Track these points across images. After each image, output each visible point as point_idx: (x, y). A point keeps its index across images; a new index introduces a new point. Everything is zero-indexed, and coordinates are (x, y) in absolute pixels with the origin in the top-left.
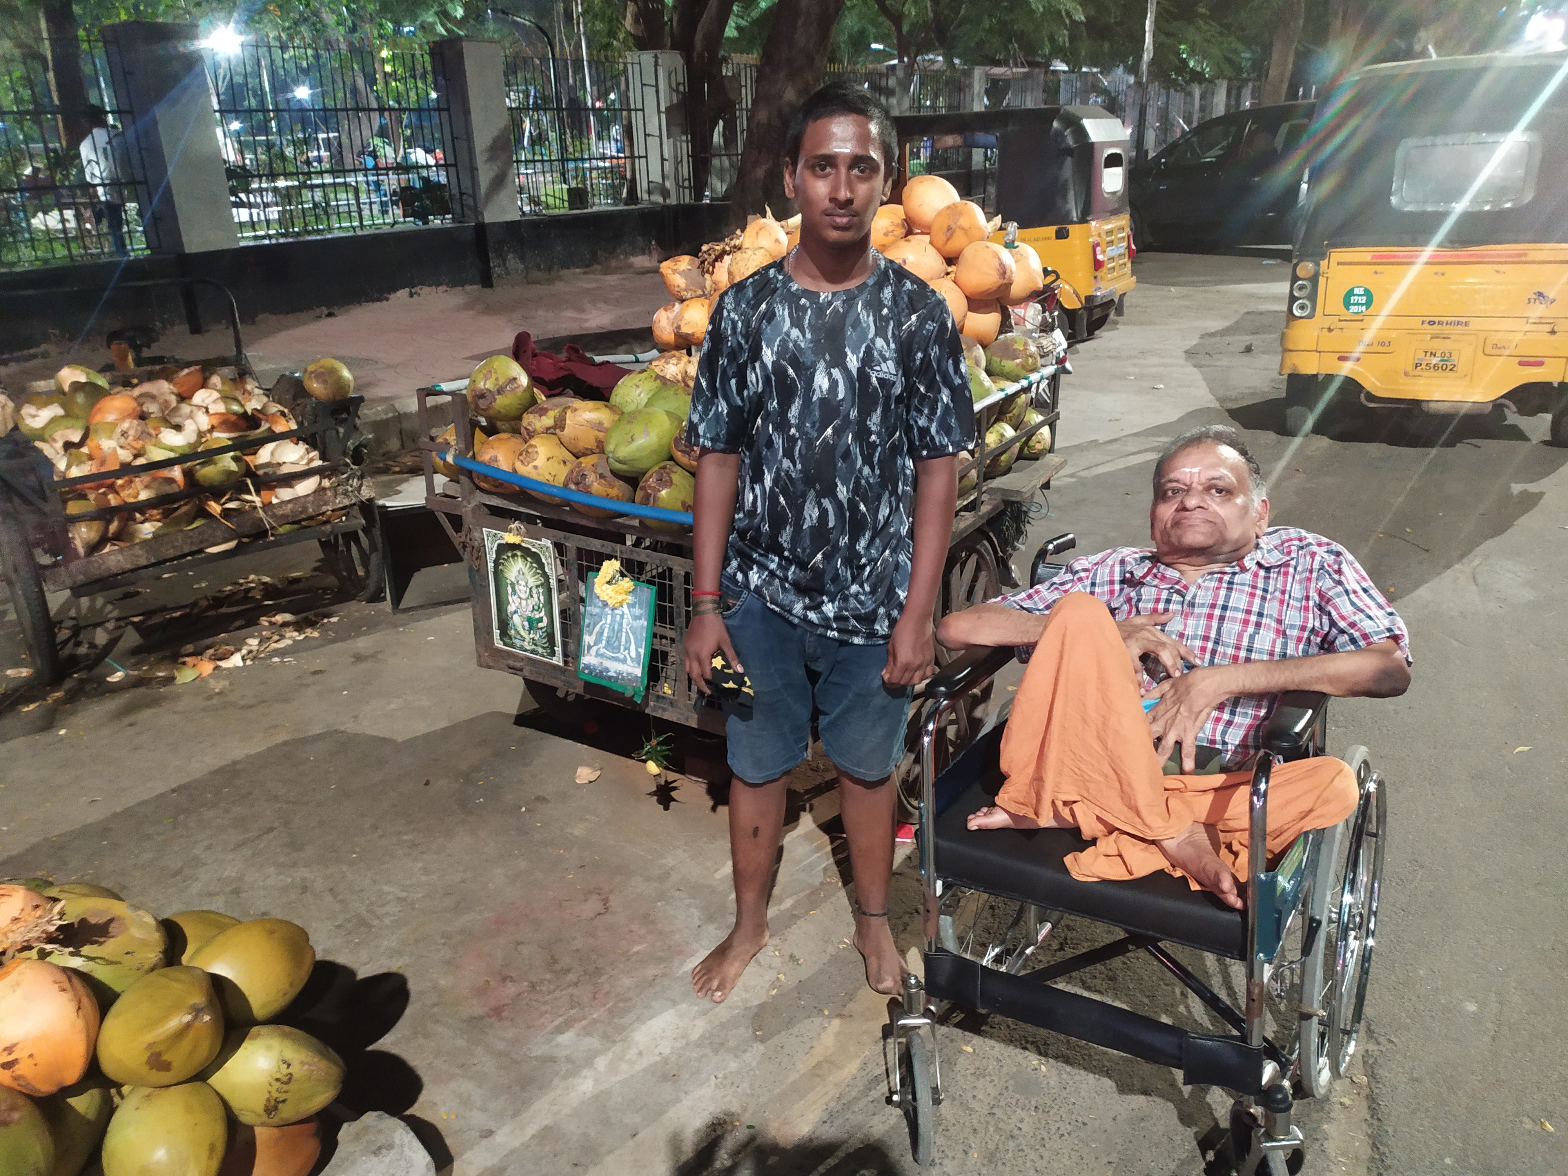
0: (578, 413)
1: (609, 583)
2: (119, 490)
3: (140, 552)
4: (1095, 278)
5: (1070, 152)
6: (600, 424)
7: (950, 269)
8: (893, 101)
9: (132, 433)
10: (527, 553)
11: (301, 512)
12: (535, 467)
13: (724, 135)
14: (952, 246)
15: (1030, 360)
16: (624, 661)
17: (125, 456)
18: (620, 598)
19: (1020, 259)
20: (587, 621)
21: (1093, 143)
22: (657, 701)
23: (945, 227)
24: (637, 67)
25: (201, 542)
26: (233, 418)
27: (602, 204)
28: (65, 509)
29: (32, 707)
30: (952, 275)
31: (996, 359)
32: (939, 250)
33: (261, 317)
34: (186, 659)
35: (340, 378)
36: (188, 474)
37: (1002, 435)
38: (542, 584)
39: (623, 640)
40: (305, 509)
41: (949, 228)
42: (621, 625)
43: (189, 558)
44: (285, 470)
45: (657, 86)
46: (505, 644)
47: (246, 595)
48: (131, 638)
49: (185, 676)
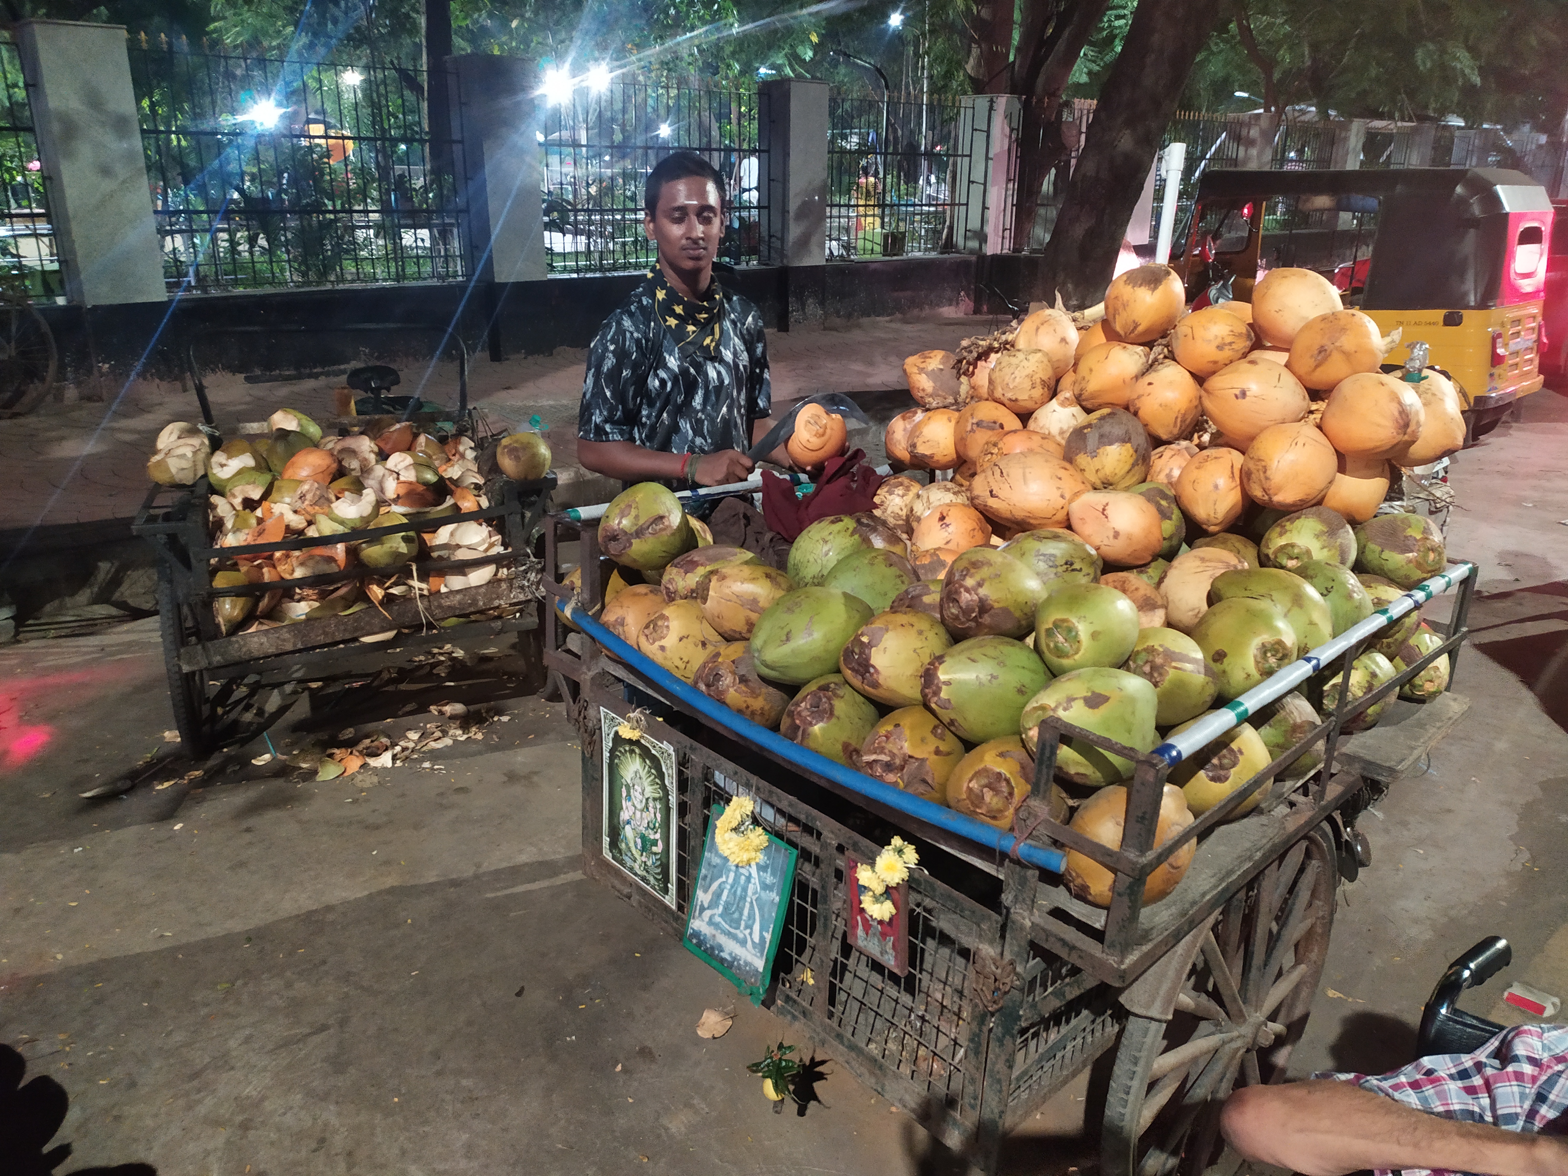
0: (727, 582)
1: (735, 829)
2: (277, 564)
3: (287, 636)
4: (1492, 375)
5: (1474, 223)
6: (755, 601)
7: (1314, 407)
8: (1254, 152)
9: (309, 497)
10: (646, 753)
11: (470, 605)
12: (662, 648)
13: (1055, 184)
14: (1322, 376)
15: (1432, 556)
16: (743, 943)
17: (297, 521)
18: (745, 857)
19: (1430, 399)
20: (703, 871)
21: (1507, 214)
22: (786, 1002)
23: (1317, 346)
24: (969, 112)
25: (356, 629)
26: (421, 488)
27: (915, 252)
28: (211, 581)
29: (166, 785)
30: (1318, 416)
31: (1373, 548)
32: (1300, 378)
33: (559, 349)
34: (336, 751)
35: (535, 456)
36: (353, 553)
37: (1374, 675)
38: (660, 799)
39: (746, 912)
40: (475, 602)
41: (1322, 350)
42: (745, 890)
43: (342, 646)
44: (462, 555)
45: (988, 132)
46: (614, 858)
47: (428, 672)
48: (302, 709)
49: (329, 772)
